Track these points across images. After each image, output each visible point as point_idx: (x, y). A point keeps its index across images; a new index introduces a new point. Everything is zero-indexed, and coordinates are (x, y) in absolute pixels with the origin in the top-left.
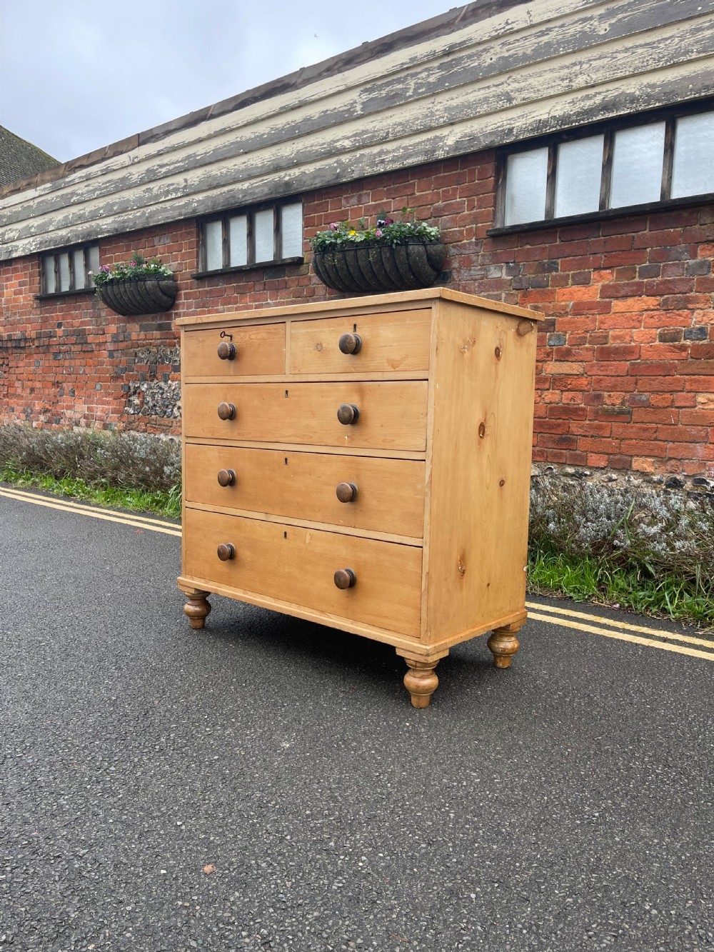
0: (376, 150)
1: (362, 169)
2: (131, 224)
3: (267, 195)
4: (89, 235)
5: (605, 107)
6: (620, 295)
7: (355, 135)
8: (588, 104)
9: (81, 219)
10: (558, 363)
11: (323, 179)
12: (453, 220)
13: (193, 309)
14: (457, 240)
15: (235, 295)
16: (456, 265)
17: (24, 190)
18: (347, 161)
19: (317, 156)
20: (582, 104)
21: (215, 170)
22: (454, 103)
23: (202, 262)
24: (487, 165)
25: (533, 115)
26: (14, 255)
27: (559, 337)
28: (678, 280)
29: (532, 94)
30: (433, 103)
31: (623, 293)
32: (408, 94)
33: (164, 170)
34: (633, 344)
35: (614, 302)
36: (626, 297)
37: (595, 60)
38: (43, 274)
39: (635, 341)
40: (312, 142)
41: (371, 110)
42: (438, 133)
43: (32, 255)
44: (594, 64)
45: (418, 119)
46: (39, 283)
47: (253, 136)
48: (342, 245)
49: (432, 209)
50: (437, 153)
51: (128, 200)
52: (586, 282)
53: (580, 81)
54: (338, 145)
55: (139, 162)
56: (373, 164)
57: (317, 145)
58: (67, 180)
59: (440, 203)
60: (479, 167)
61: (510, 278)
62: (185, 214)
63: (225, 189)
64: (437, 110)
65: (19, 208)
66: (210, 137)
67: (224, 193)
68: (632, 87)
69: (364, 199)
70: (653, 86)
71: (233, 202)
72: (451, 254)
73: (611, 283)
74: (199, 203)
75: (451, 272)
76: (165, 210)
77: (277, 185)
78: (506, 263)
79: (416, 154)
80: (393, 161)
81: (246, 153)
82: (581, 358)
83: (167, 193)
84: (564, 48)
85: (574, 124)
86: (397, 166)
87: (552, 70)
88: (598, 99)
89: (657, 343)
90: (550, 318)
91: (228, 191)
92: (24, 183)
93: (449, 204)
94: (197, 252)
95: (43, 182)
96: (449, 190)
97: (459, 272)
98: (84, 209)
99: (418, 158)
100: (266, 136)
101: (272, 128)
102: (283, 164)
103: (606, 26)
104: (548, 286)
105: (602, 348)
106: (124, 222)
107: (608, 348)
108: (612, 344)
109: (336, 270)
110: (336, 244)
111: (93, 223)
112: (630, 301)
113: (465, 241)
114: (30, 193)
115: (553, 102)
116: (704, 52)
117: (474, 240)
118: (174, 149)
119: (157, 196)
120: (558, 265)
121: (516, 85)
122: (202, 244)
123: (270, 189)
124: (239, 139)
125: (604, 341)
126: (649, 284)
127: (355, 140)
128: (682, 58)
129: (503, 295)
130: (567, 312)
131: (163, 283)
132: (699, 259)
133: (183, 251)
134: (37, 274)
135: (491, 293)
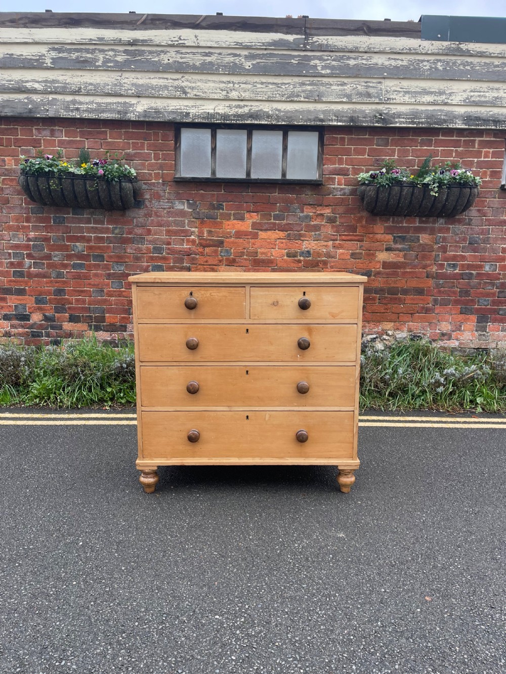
0: (69, 98)
1: (57, 111)
5: (252, 116)
6: (263, 229)
7: (46, 81)
8: (240, 111)
10: (227, 267)
11: (14, 109)
12: (143, 165)
14: (147, 179)
16: (147, 196)
18: (39, 100)
20: (236, 110)
22: (140, 82)
24: (168, 132)
25: (203, 108)
27: (227, 251)
28: (295, 223)
29: (201, 94)
30: (121, 76)
31: (265, 228)
32: (97, 64)
34: (272, 257)
35: (260, 233)
36: (266, 230)
37: (243, 83)
39: (273, 256)
41: (57, 65)
42: (127, 100)
44: (243, 86)
45: (108, 85)
49: (123, 153)
50: (129, 115)
52: (242, 219)
53: (234, 95)
54: (28, 85)
56: (67, 109)
59: (131, 150)
60: (161, 132)
61: (190, 210)
64: (125, 83)
68: (267, 108)
69: (57, 134)
70: (279, 111)
72: (143, 188)
73: (258, 221)
75: (144, 201)
78: (187, 200)
79: (111, 111)
80: (86, 111)
82: (242, 264)
84: (222, 69)
85: (232, 122)
86: (92, 116)
87: (214, 82)
88: (246, 110)
89: (285, 258)
90: (220, 238)
93: (139, 153)
96: (138, 143)
97: (150, 202)
99: (112, 115)
103: (249, 64)
104: (217, 219)
105: (255, 259)
107: (258, 259)
108: (260, 257)
112: (269, 233)
113: (153, 181)
115: (217, 103)
116: (307, 98)
117: (161, 181)
120: (223, 206)
121: (190, 85)
125: (256, 255)
126: (279, 224)
127: (46, 86)
128: (296, 99)
129: (186, 221)
130: (231, 236)
132: (305, 213)
135: (177, 219)
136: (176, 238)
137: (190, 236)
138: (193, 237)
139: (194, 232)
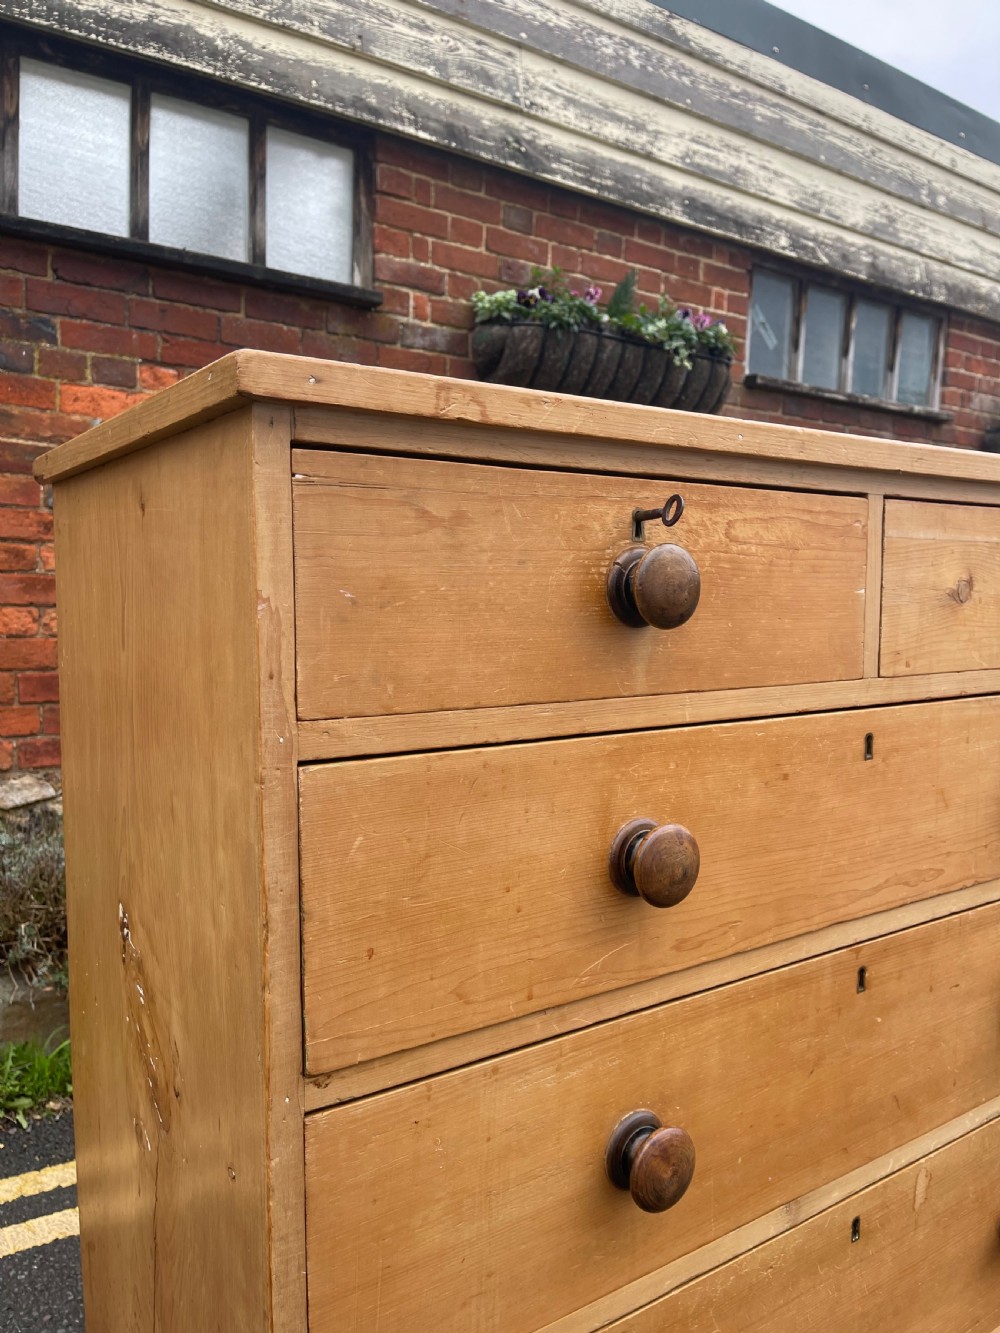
52: (126, 382)
68: (206, 26)
70: (247, 46)
85: (93, 36)
104: (31, 371)
116: (332, 35)
120: (54, 327)
128: (297, 25)
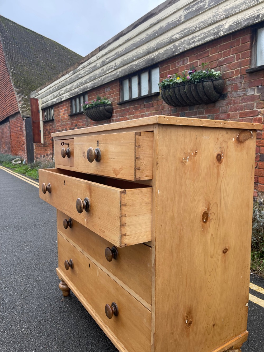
0: (190, 37)
1: (184, 47)
2: (97, 84)
3: (144, 65)
4: (84, 90)
7: (181, 32)
9: (82, 84)
11: (167, 54)
12: (228, 67)
13: (118, 118)
14: (230, 77)
15: (133, 111)
16: (229, 90)
17: (65, 75)
18: (178, 44)
19: (165, 44)
21: (125, 57)
22: (228, 7)
23: (122, 97)
24: (246, 36)
26: (63, 100)
30: (218, 9)
32: (205, 7)
33: (108, 60)
38: (71, 106)
40: (163, 38)
41: (188, 18)
42: (220, 23)
43: (68, 99)
45: (210, 18)
46: (70, 110)
47: (139, 40)
48: (173, 85)
49: (218, 62)
50: (220, 33)
51: (96, 74)
54: (174, 37)
55: (100, 58)
56: (189, 44)
57: (165, 39)
58: (78, 69)
59: (222, 58)
60: (242, 37)
61: (259, 94)
62: (115, 78)
63: (129, 65)
64: (219, 12)
65: (64, 82)
66: (124, 43)
67: (129, 67)
69: (185, 62)
71: (132, 70)
72: (227, 84)
74: (119, 72)
75: (227, 94)
76: (108, 77)
77: (148, 60)
78: (257, 86)
79: (209, 35)
80: (199, 41)
81: (137, 48)
83: (109, 69)
86: (200, 43)
91: (130, 66)
92: (65, 72)
93: (227, 58)
94: (120, 93)
95: (71, 71)
96: (226, 52)
97: (231, 93)
98: (83, 80)
99: (210, 37)
100: (144, 39)
101: (147, 35)
102: (151, 50)
106: (95, 83)
109: (171, 97)
110: (170, 85)
111: (85, 85)
113: (235, 77)
114: (67, 76)
117: (239, 76)
118: (111, 51)
119: (106, 71)
122: (121, 90)
123: (146, 63)
124: (134, 42)
127: (181, 34)
129: (255, 104)
131: (107, 107)
133: (115, 93)
134: (69, 106)
135: (248, 103)
136: (246, 119)
137: (258, 116)
138: (259, 116)
139: (260, 112)
